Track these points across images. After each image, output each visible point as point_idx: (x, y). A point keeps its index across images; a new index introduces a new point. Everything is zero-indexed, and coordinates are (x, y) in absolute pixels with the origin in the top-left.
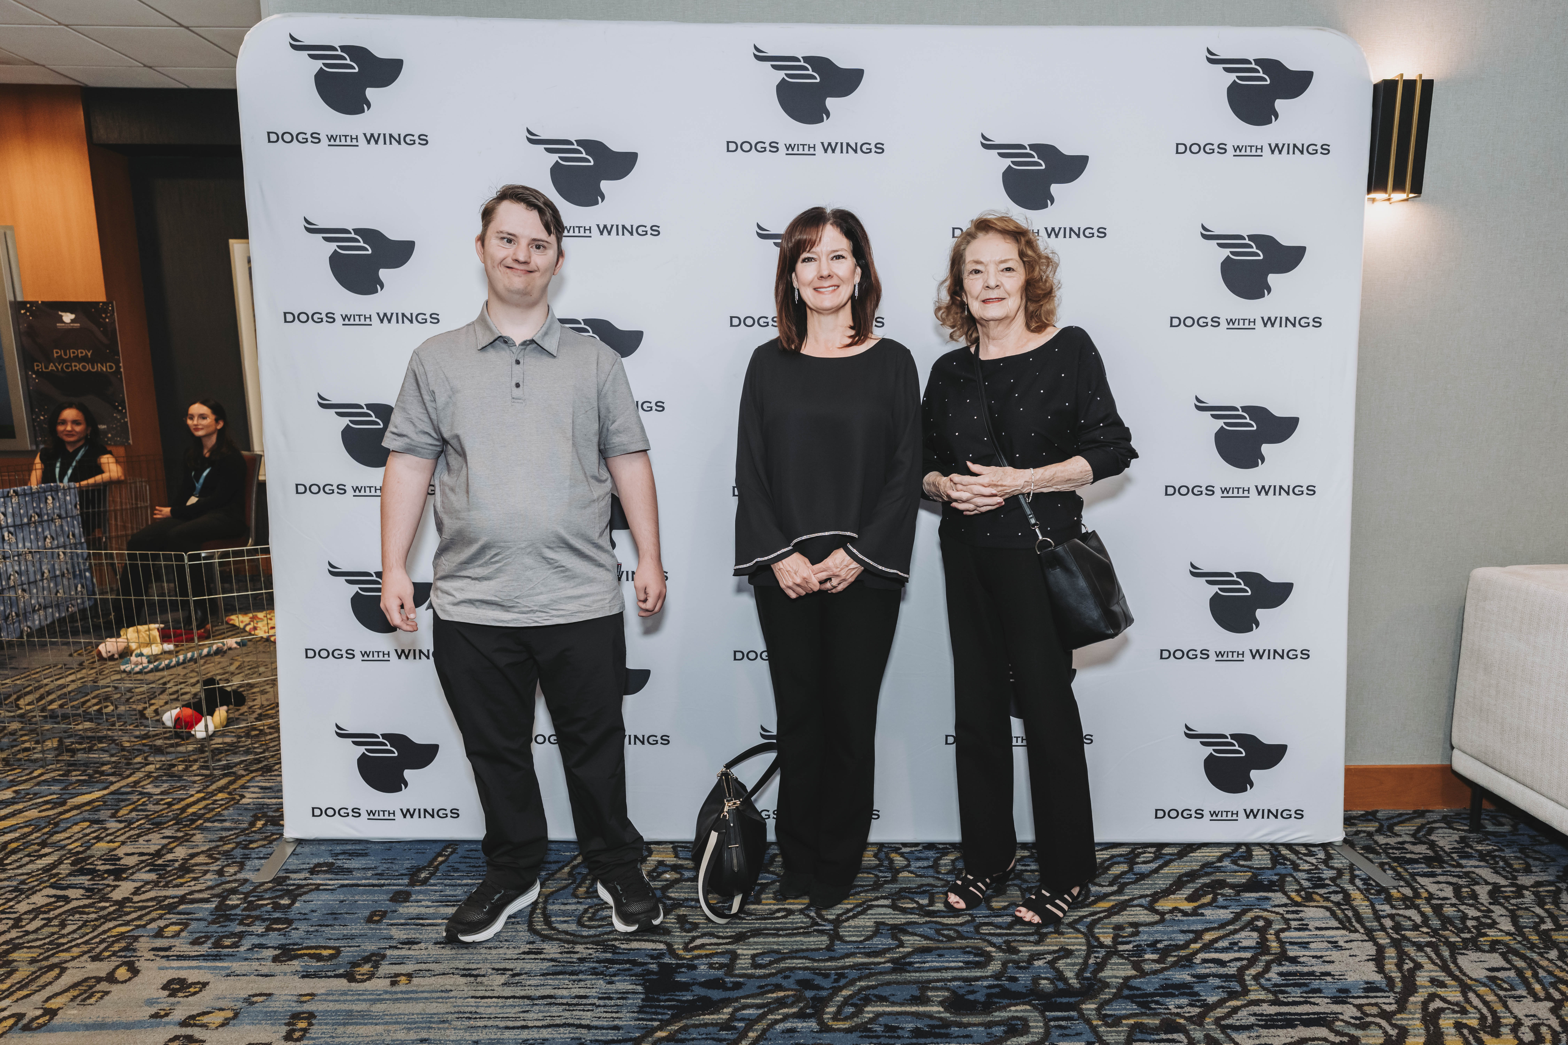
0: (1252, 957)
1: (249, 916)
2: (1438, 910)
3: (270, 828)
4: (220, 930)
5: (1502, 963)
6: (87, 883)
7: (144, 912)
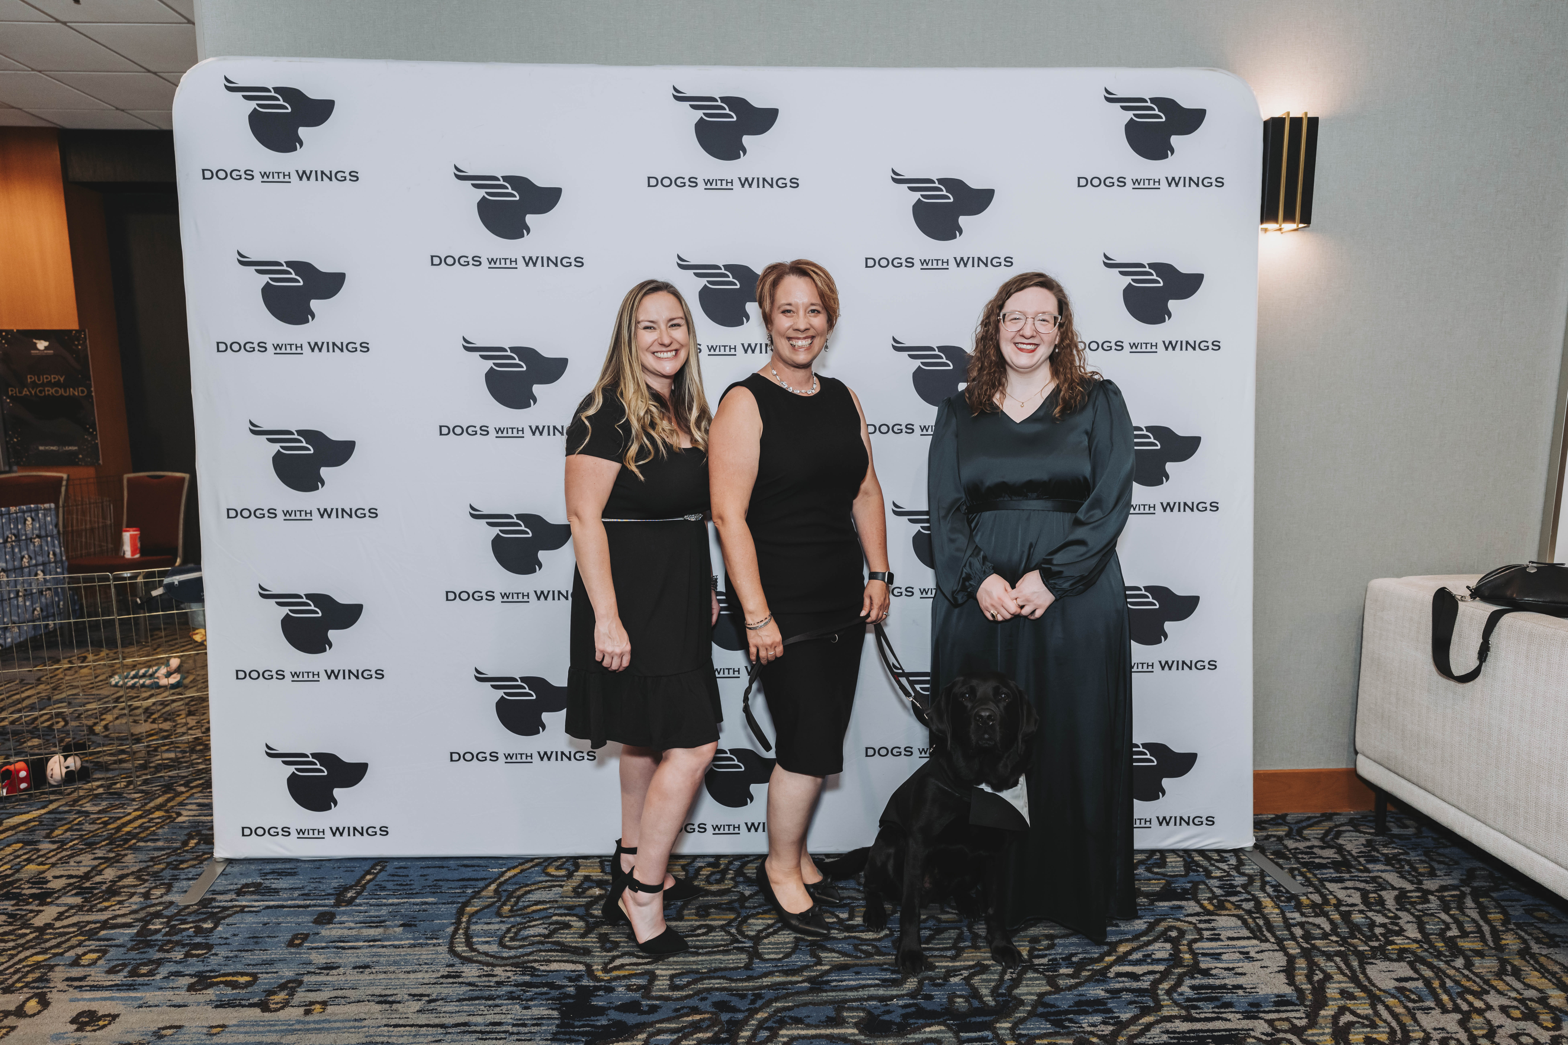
0: (1166, 969)
1: (169, 942)
3: (202, 847)
4: (138, 957)
5: (1410, 973)
6: (11, 908)
7: (63, 939)
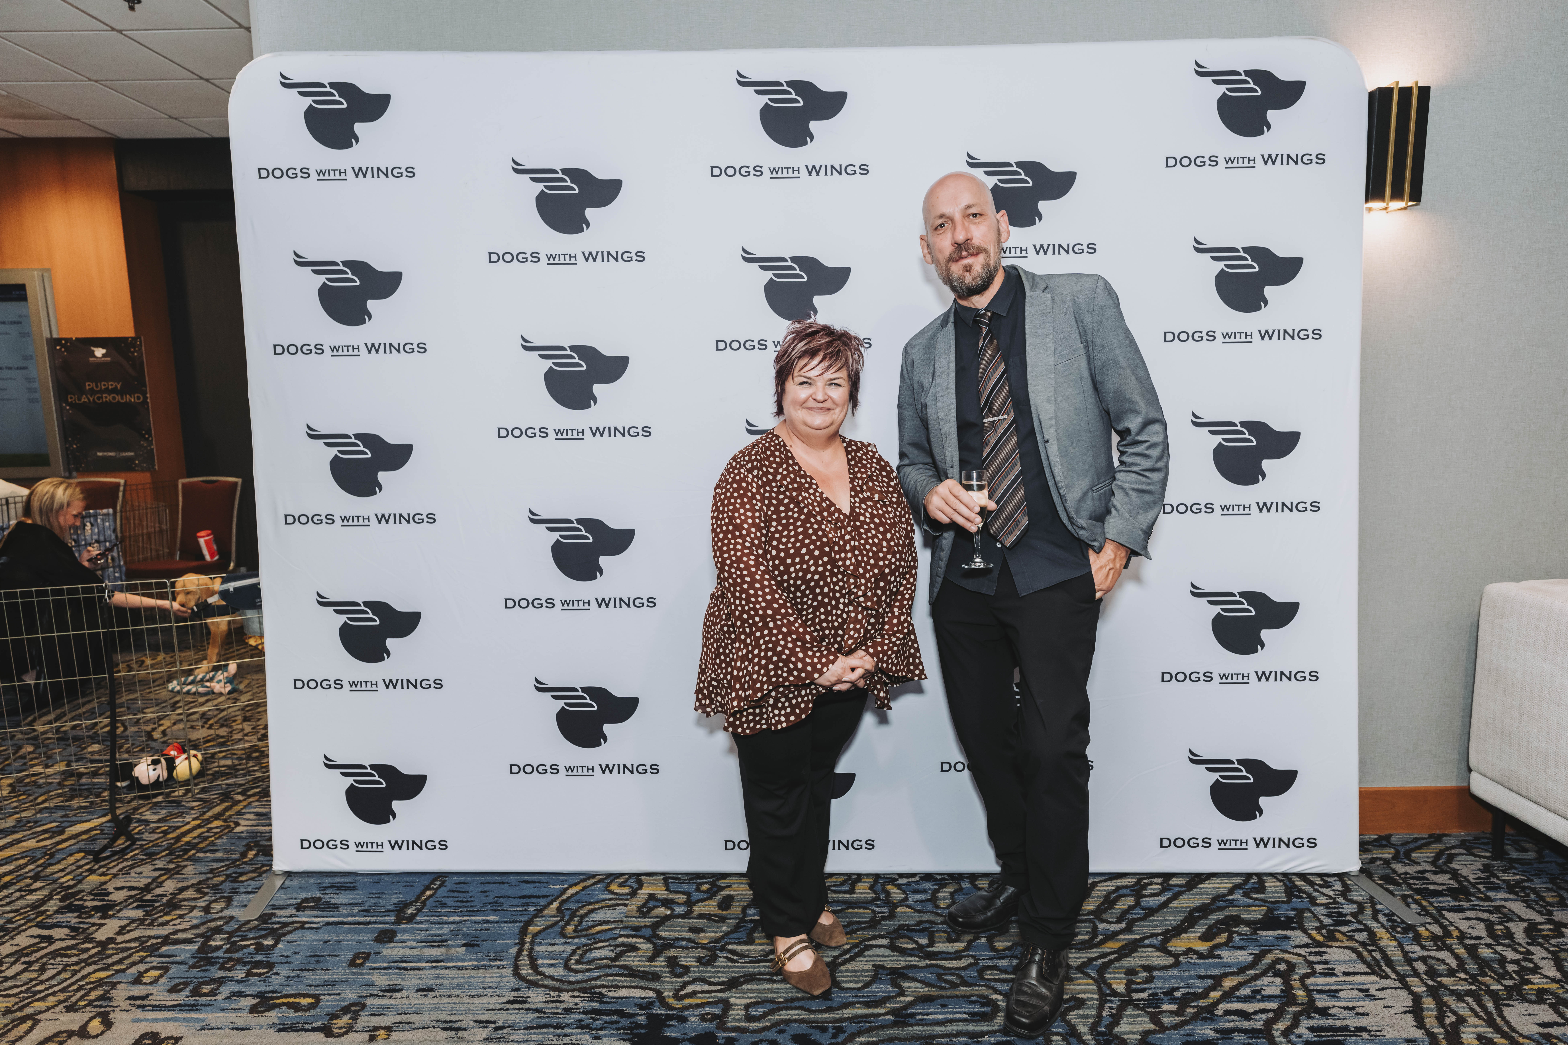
0: (1279, 1007)
1: (230, 959)
2: (1472, 950)
3: (261, 858)
4: (199, 975)
5: (1554, 1017)
6: (73, 921)
7: (125, 954)
